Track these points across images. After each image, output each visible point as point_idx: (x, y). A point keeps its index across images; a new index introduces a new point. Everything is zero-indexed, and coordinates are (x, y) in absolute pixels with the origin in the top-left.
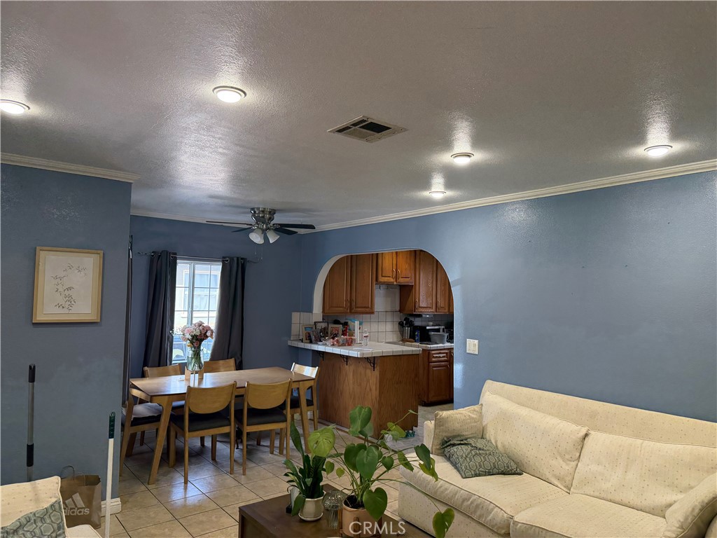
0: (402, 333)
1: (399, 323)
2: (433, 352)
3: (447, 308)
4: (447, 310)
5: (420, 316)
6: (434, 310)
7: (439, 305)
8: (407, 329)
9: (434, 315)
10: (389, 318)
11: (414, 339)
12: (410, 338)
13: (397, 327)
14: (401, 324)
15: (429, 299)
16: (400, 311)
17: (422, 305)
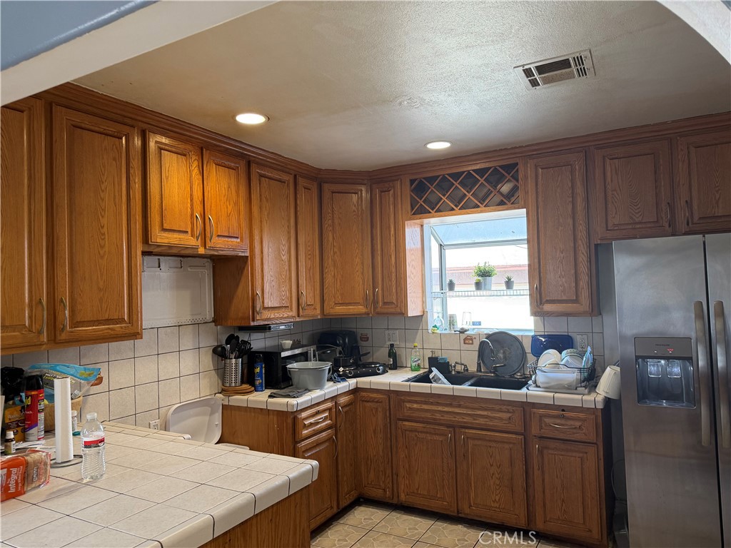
0: (222, 373)
1: (215, 351)
2: (304, 415)
3: (318, 307)
4: (318, 311)
5: (264, 328)
6: (294, 313)
7: (303, 300)
8: (235, 364)
9: (295, 323)
10: (188, 341)
11: (251, 383)
12: (242, 382)
13: (208, 360)
14: (220, 353)
15: (285, 288)
16: (213, 321)
17: (269, 303)
